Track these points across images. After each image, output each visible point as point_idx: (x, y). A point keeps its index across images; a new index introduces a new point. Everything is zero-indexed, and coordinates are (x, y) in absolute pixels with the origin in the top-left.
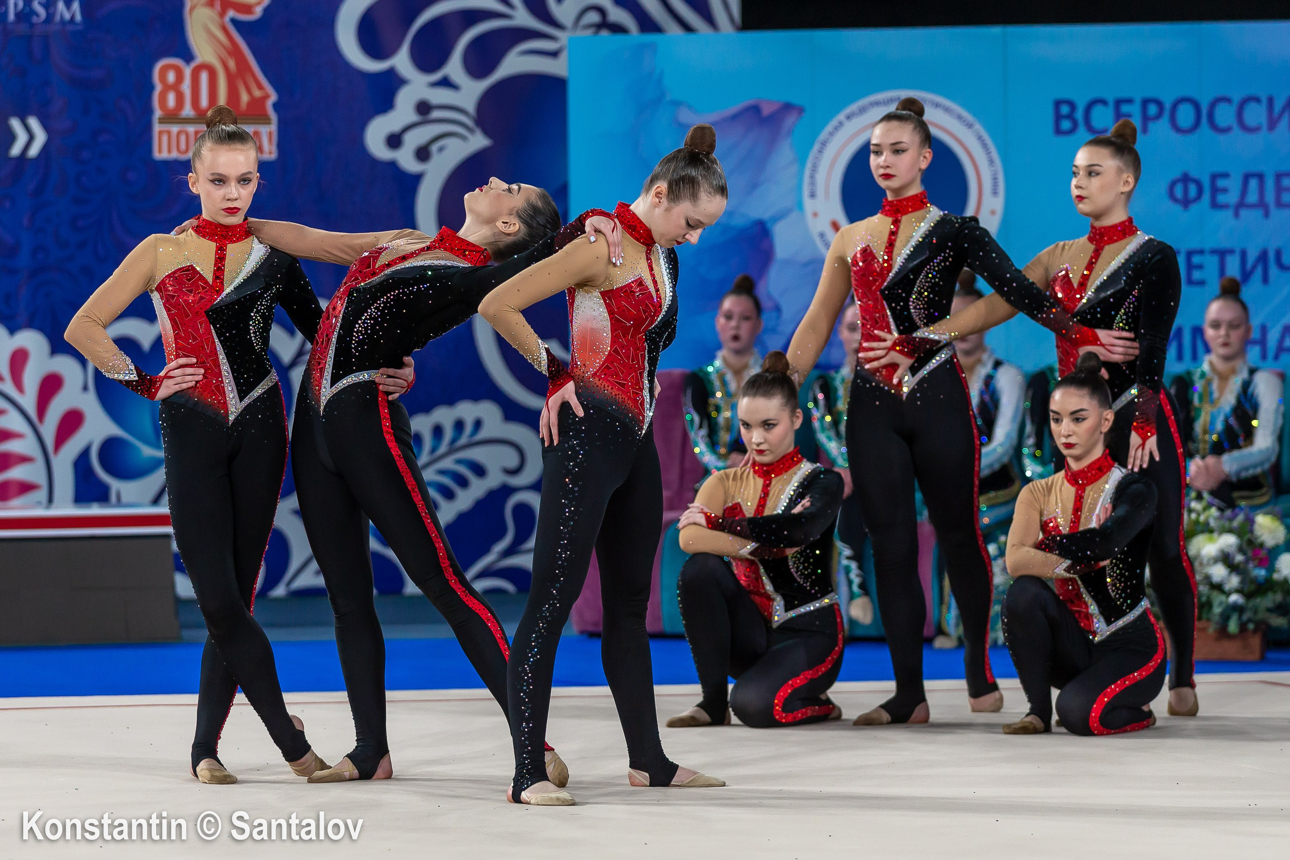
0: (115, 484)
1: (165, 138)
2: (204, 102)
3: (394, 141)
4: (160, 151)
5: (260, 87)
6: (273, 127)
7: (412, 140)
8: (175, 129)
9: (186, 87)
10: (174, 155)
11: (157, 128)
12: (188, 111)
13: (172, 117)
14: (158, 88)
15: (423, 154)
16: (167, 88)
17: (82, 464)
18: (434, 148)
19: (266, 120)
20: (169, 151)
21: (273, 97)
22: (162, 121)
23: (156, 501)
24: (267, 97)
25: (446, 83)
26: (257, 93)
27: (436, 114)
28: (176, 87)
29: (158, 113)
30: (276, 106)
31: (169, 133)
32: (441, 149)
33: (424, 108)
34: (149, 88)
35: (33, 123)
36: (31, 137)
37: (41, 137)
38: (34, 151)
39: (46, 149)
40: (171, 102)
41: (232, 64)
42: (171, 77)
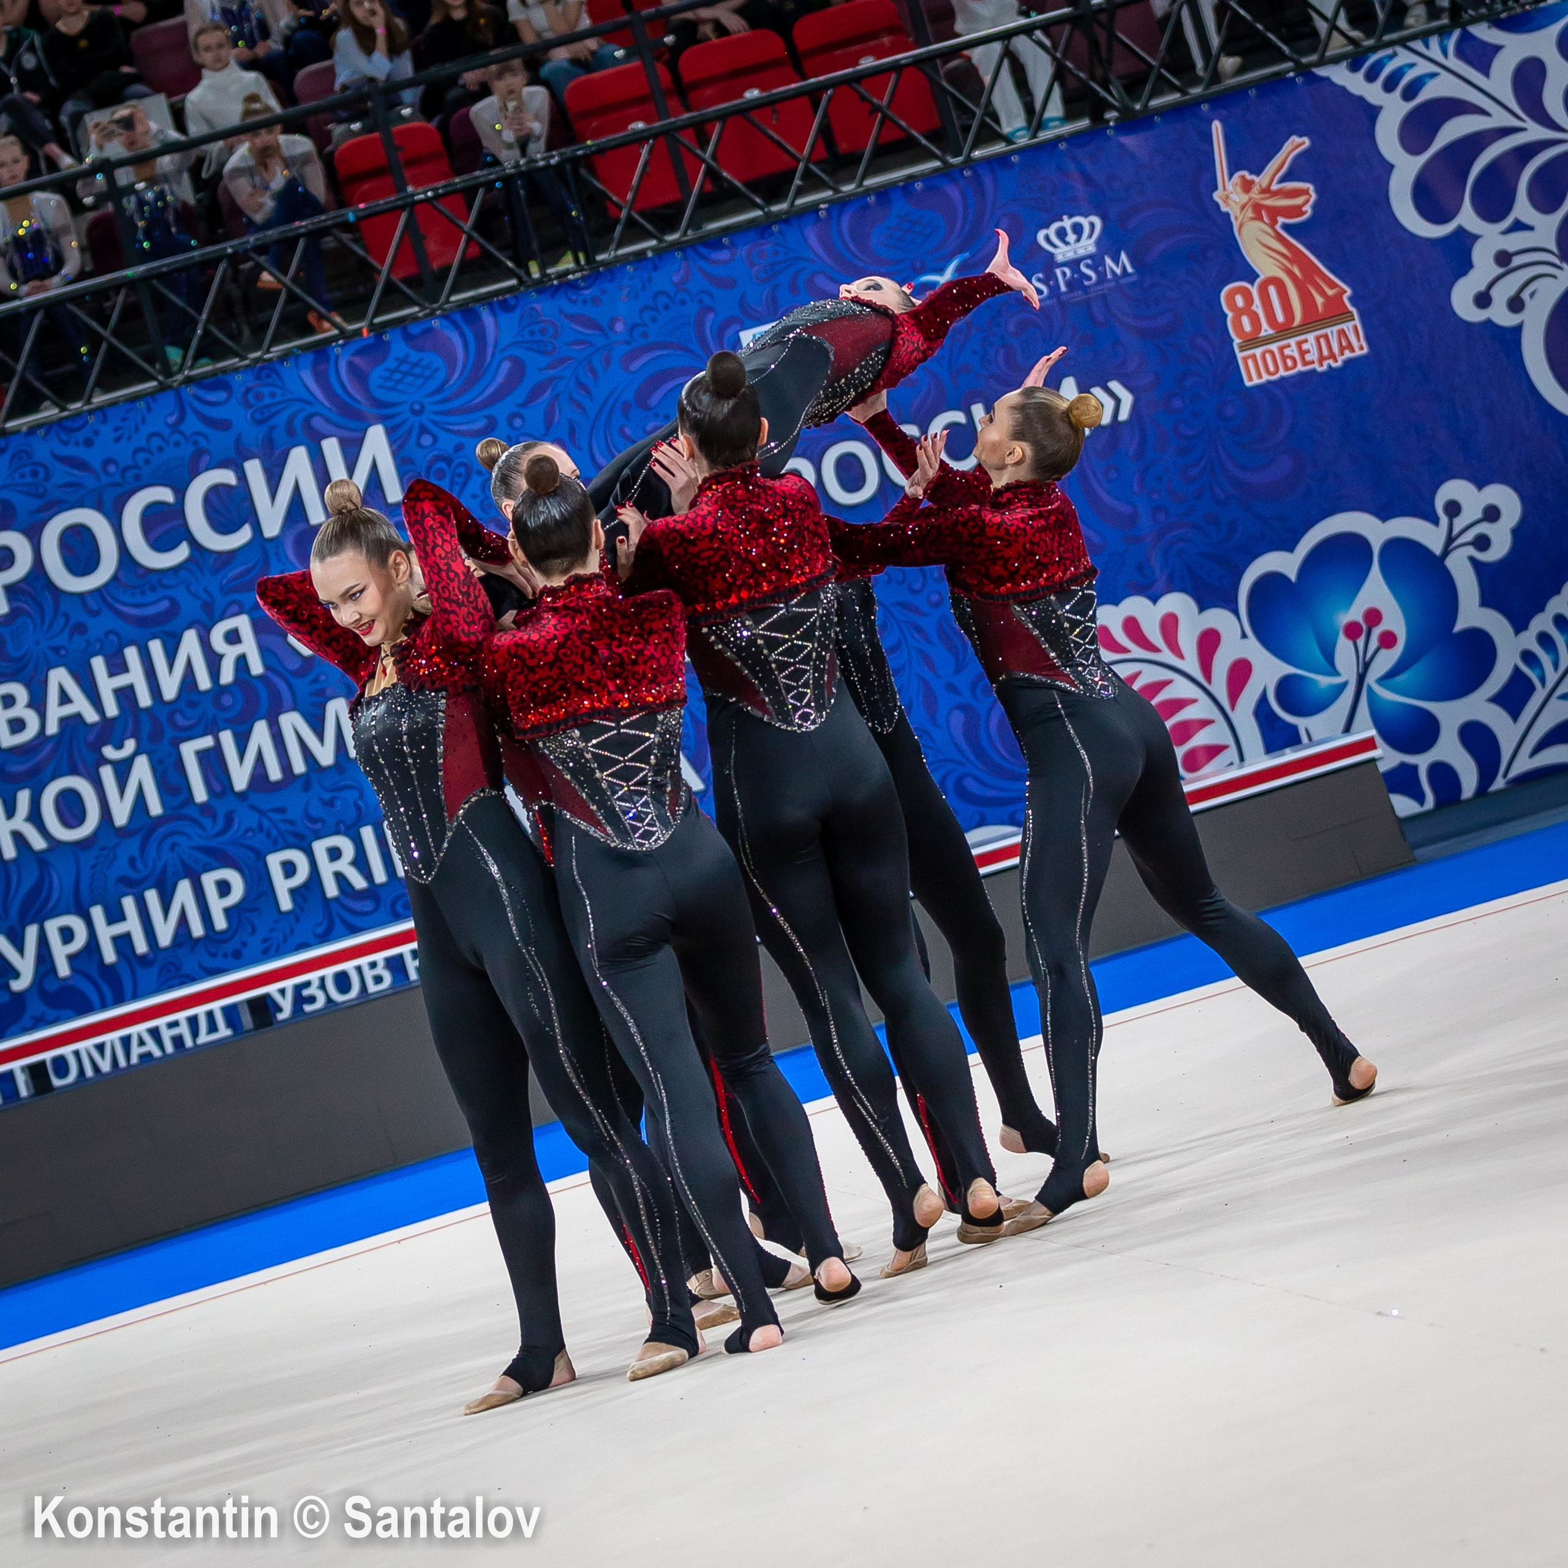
0: (1301, 723)
1: (1250, 363)
2: (1280, 318)
3: (1483, 300)
4: (1251, 379)
5: (1332, 285)
6: (1357, 322)
7: (1501, 294)
9: (1258, 307)
10: (1266, 377)
12: (1266, 330)
13: (1252, 341)
14: (1230, 315)
15: (1516, 304)
16: (1238, 313)
17: (1262, 712)
18: (1525, 295)
19: (1348, 317)
20: (1260, 376)
21: (1349, 292)
22: (1243, 348)
23: (1347, 729)
24: (1341, 293)
25: (1518, 226)
26: (1331, 292)
27: (1517, 261)
29: (1237, 341)
30: (1353, 300)
31: (1254, 357)
32: (1532, 295)
33: (1503, 258)
34: (1221, 317)
35: (1114, 385)
36: (1118, 401)
37: (1127, 399)
38: (1124, 415)
39: (1135, 409)
40: (1247, 326)
41: (1296, 271)
42: (1240, 301)
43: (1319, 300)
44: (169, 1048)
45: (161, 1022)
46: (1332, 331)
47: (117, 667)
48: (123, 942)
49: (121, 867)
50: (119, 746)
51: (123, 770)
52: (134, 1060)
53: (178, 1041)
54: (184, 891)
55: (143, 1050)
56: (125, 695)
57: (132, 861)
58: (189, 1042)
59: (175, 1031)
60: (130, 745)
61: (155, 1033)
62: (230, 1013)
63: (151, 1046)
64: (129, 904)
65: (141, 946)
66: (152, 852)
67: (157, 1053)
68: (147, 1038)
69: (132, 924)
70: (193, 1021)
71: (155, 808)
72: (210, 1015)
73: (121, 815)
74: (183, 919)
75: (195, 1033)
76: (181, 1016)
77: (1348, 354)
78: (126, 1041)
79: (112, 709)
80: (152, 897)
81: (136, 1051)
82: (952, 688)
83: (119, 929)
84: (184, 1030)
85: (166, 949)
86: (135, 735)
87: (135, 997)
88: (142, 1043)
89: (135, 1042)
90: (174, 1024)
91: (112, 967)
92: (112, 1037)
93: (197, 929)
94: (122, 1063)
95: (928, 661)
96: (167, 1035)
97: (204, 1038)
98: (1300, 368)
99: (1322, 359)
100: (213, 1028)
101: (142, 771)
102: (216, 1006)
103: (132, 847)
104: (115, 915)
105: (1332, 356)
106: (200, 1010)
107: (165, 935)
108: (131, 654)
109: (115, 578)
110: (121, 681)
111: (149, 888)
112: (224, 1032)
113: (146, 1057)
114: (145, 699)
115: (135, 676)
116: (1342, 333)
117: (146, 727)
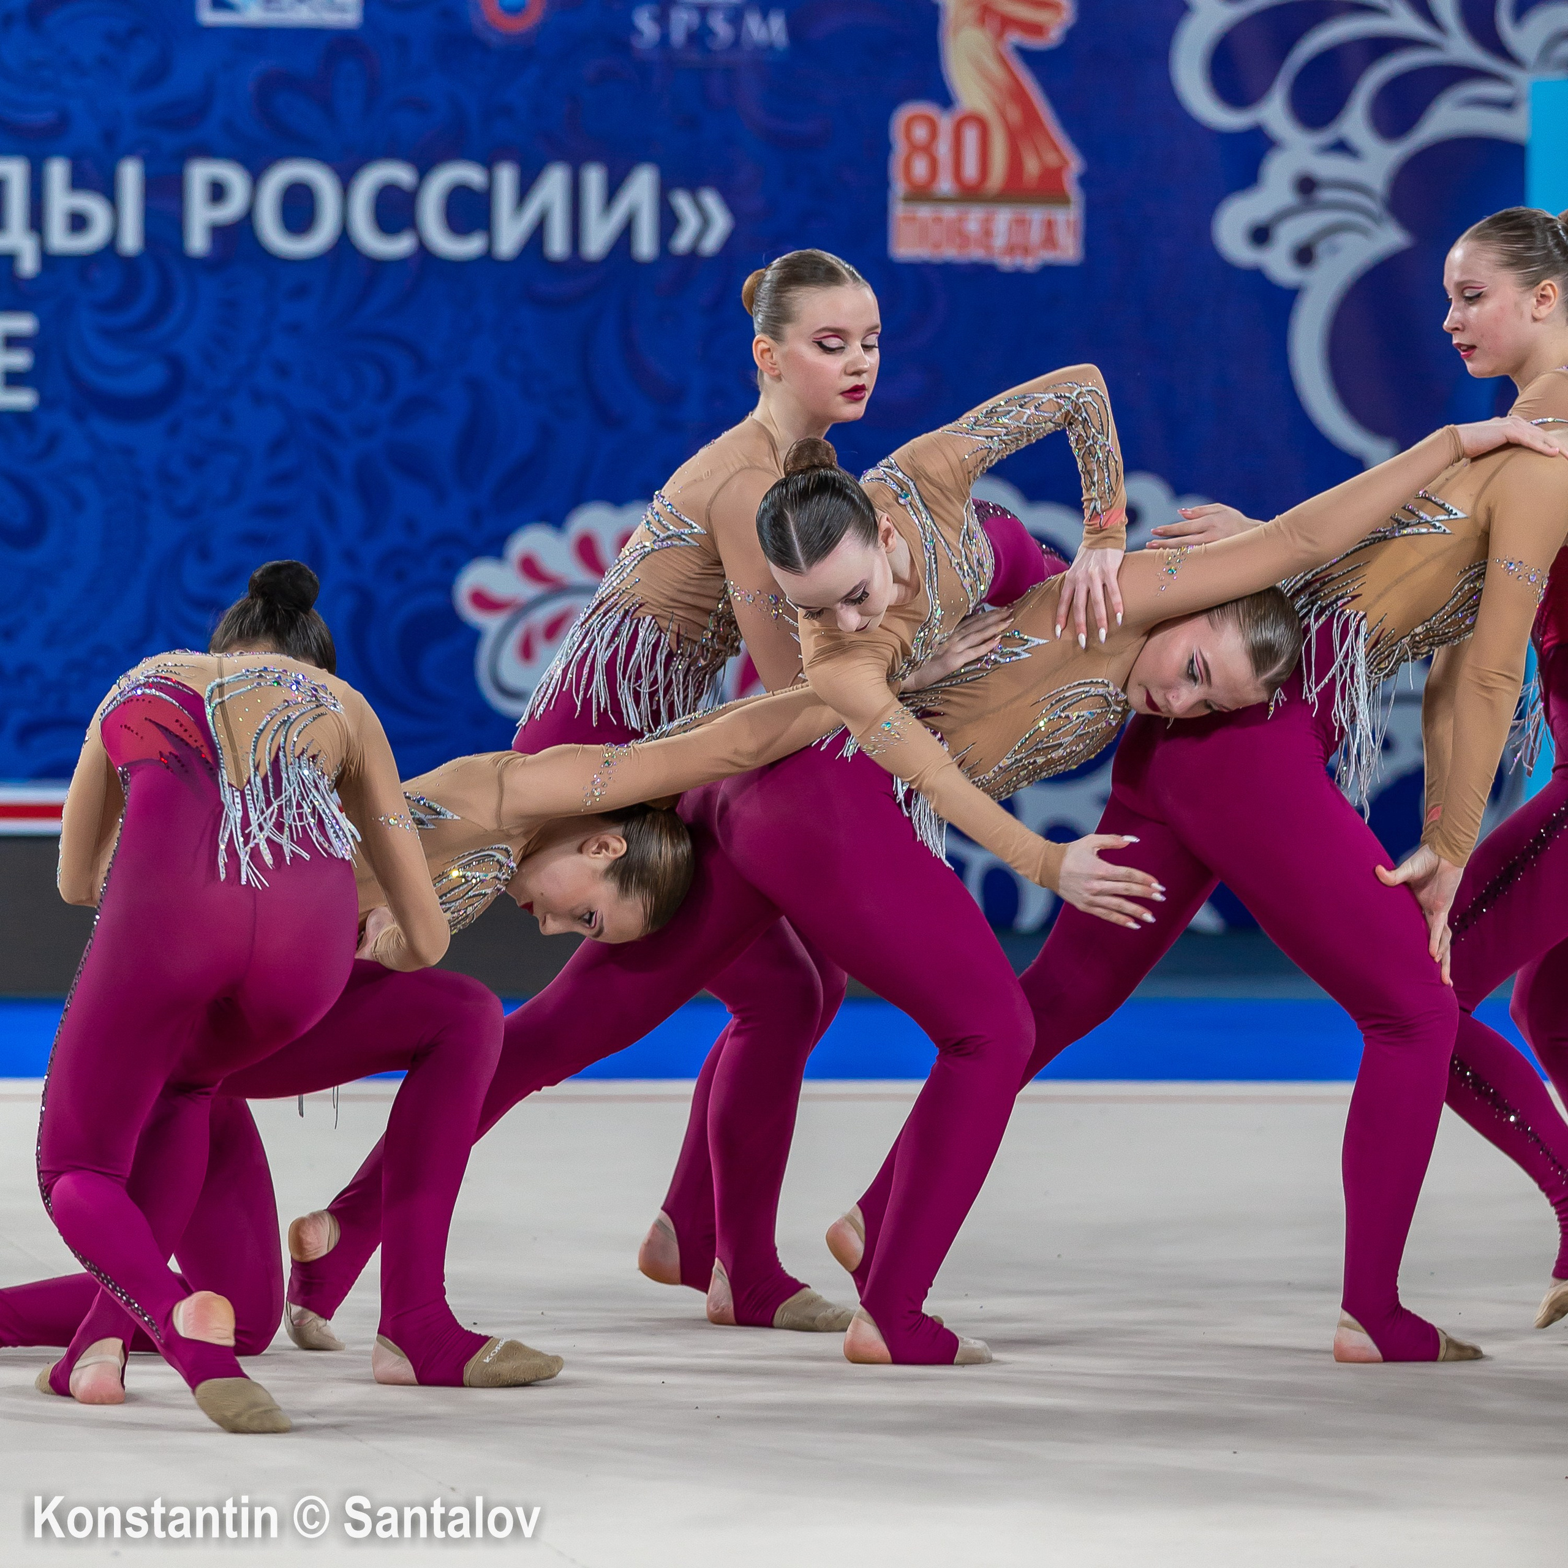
1: (909, 226)
2: (971, 170)
3: (1261, 235)
4: (901, 247)
5: (1056, 149)
6: (1076, 212)
7: (1290, 234)
8: (924, 212)
9: (943, 149)
10: (924, 252)
11: (899, 210)
12: (945, 185)
13: (921, 194)
14: (900, 148)
15: (1304, 255)
16: (914, 149)
18: (1321, 249)
19: (1065, 201)
20: (917, 246)
21: (1074, 165)
22: (905, 199)
24: (1065, 163)
25: (1342, 147)
26: (1051, 159)
27: (1326, 195)
28: (928, 149)
29: (899, 187)
30: (1080, 180)
31: (916, 219)
32: (1335, 250)
33: (1307, 186)
34: (884, 148)
35: (711, 201)
36: (706, 222)
37: (721, 223)
38: (711, 243)
39: (730, 243)
40: (920, 168)
41: (1015, 115)
42: (920, 133)
43: (1032, 167)
46: (1036, 215)
77: (1049, 256)
82: (350, 557)
95: (328, 509)
98: (976, 254)
99: (1011, 249)
105: (1026, 251)
116: (1050, 225)
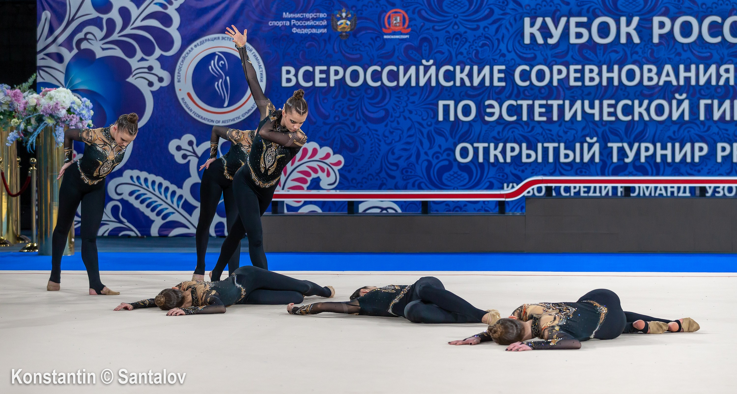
44: (669, 194)
45: (669, 185)
47: (687, 69)
48: (664, 157)
49: (670, 133)
50: (681, 95)
51: (680, 103)
52: (657, 195)
53: (672, 193)
54: (688, 146)
55: (661, 192)
56: (687, 79)
57: (674, 132)
58: (676, 194)
59: (672, 190)
60: (684, 96)
61: (666, 188)
62: (692, 189)
63: (663, 192)
64: (669, 145)
65: (669, 160)
66: (681, 131)
67: (665, 194)
68: (663, 189)
69: (669, 152)
70: (679, 188)
71: (687, 117)
72: (685, 188)
73: (675, 116)
74: (685, 155)
75: (679, 192)
76: (676, 185)
78: (656, 188)
79: (682, 83)
80: (677, 145)
81: (658, 192)
83: (664, 152)
84: (675, 190)
85: (677, 163)
86: (687, 93)
87: (663, 175)
88: (661, 190)
89: (659, 189)
90: (673, 187)
91: (658, 163)
92: (652, 185)
93: (689, 160)
94: (653, 194)
96: (669, 190)
97: (681, 194)
100: (685, 192)
101: (686, 105)
102: (688, 185)
103: (675, 128)
104: (664, 148)
106: (682, 185)
107: (678, 158)
108: (693, 67)
109: (695, 42)
110: (687, 74)
111: (677, 142)
112: (688, 194)
113: (661, 195)
114: (693, 82)
115: (692, 74)
117: (691, 91)
